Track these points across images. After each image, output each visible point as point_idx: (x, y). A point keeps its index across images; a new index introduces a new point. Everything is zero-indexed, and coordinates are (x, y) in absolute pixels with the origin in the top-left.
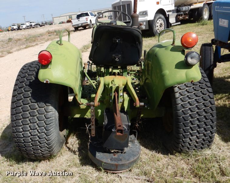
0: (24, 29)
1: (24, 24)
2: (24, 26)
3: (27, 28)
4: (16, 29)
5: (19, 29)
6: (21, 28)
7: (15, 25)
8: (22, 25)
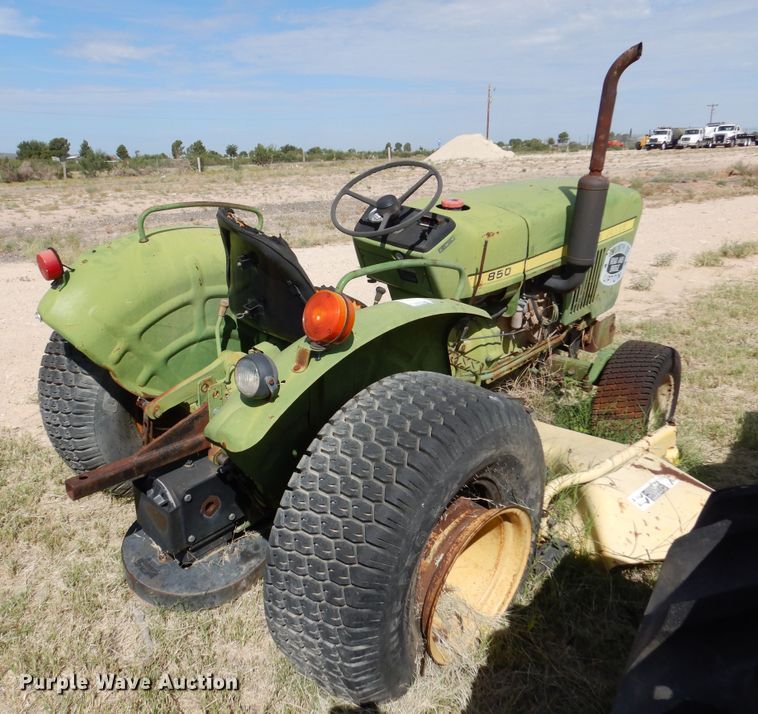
0: (693, 147)
1: (696, 132)
2: (694, 139)
3: (704, 144)
4: (663, 146)
5: (674, 145)
6: (680, 142)
7: (665, 133)
8: (689, 132)
